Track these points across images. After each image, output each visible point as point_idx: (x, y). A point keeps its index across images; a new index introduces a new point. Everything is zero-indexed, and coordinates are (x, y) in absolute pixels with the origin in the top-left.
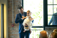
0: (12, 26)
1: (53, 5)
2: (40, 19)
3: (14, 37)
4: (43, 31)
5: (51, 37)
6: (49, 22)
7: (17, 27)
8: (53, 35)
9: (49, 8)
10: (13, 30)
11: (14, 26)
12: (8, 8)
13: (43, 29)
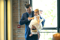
0: (18, 27)
2: (54, 18)
4: (57, 33)
13: (56, 31)
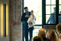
1: (51, 5)
3: (15, 35)
5: (48, 34)
6: (47, 21)
7: (17, 25)
8: (50, 33)
9: (47, 8)
10: (14, 28)
11: (15, 24)
12: (10, 8)
